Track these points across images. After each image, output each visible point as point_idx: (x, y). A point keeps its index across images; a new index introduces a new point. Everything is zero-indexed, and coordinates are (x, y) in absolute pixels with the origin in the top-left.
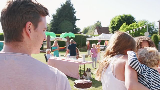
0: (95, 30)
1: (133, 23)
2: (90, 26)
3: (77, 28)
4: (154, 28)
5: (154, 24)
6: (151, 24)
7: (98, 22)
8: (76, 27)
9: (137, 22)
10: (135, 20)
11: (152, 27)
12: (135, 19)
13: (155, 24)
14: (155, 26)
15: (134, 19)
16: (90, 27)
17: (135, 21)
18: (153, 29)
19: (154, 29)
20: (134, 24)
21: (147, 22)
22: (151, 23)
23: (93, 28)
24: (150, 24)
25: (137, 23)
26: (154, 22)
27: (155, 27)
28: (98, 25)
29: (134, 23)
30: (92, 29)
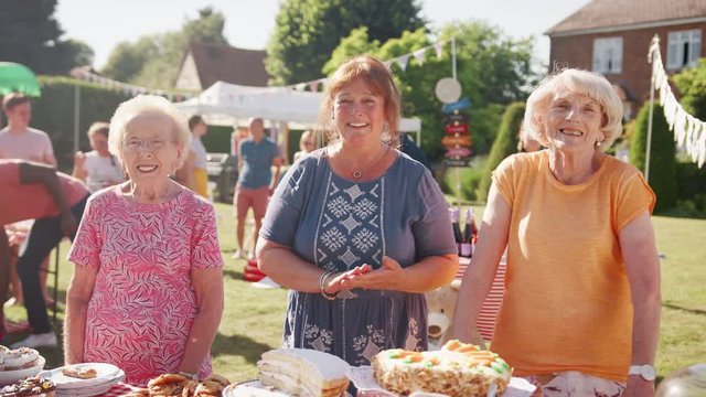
0: (184, 59)
1: (406, 34)
2: (157, 38)
3: (63, 38)
4: (526, 70)
5: (531, 47)
6: (514, 49)
7: (206, 14)
8: (61, 33)
9: (428, 26)
10: (420, 15)
11: (515, 63)
12: (419, 9)
13: (535, 49)
14: (532, 61)
15: (413, 11)
16: (157, 43)
17: (420, 20)
18: (525, 77)
19: (530, 79)
20: (413, 36)
21: (495, 36)
22: (515, 41)
23: (170, 49)
24: (506, 47)
25: (428, 31)
26: (531, 38)
27: (534, 68)
28: (205, 32)
29: (413, 31)
30: (169, 54)
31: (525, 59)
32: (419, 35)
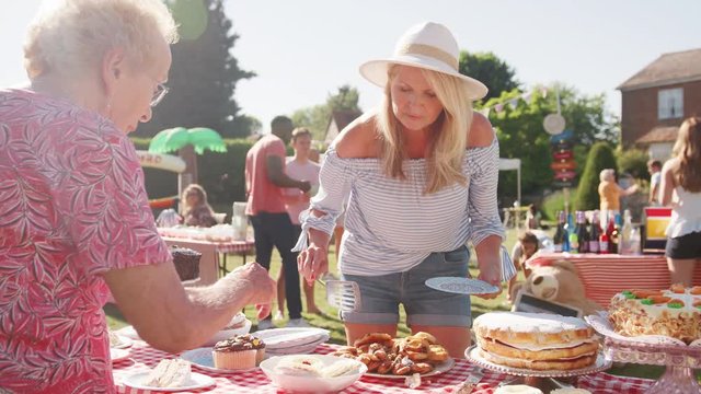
0: (330, 124)
1: (504, 93)
2: (308, 111)
3: (240, 113)
4: (600, 121)
5: (603, 102)
6: (589, 105)
7: (344, 91)
8: (239, 109)
9: (521, 88)
10: (514, 79)
11: (590, 116)
12: (512, 74)
13: (606, 104)
14: (604, 113)
15: (508, 76)
16: (308, 115)
17: (513, 83)
18: (599, 127)
19: (603, 128)
20: (510, 95)
21: (572, 95)
22: (589, 98)
23: (318, 119)
24: (582, 104)
25: (521, 92)
26: (603, 95)
27: (606, 119)
28: (345, 104)
29: (509, 91)
30: (317, 122)
31: (598, 112)
32: (514, 94)
